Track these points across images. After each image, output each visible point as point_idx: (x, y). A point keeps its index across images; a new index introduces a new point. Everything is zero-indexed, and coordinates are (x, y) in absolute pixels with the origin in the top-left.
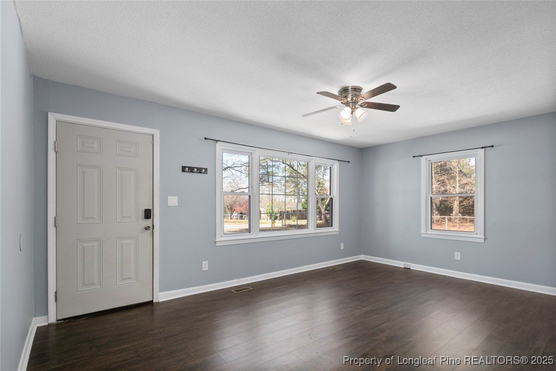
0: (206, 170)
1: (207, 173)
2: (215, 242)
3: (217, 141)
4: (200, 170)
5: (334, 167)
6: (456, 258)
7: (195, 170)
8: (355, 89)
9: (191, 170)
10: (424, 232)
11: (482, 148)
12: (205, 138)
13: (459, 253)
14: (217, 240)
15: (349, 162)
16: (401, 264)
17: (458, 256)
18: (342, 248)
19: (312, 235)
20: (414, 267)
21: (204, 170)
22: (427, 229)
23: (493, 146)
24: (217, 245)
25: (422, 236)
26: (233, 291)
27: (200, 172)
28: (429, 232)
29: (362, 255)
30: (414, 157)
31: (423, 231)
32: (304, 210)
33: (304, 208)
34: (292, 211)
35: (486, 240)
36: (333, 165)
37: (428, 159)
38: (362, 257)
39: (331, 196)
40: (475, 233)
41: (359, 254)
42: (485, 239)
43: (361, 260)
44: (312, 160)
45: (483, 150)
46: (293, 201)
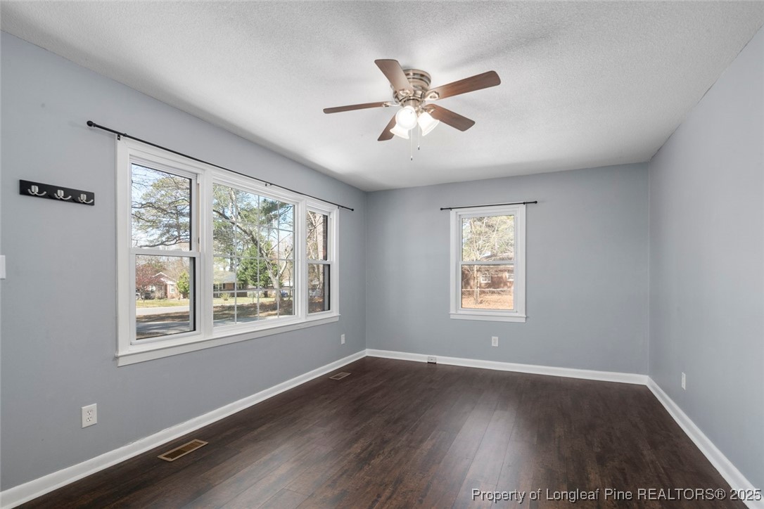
0: (90, 196)
1: (92, 204)
2: (117, 358)
3: (119, 134)
4: (73, 196)
5: (331, 216)
6: (493, 345)
7: (61, 193)
8: (422, 75)
9: (48, 192)
10: (454, 312)
11: (524, 203)
12: (90, 124)
13: (497, 338)
14: (120, 354)
15: (353, 210)
16: (423, 358)
17: (495, 341)
18: (343, 341)
19: (303, 326)
20: (442, 360)
21: (83, 197)
22: (457, 309)
23: (536, 202)
24: (120, 365)
25: (452, 317)
26: (161, 457)
27: (75, 200)
28: (460, 312)
29: (367, 350)
30: (442, 209)
31: (452, 311)
32: (240, 282)
33: (240, 280)
34: (220, 285)
35: (528, 319)
36: (330, 213)
37: (459, 213)
38: (368, 353)
39: (327, 262)
40: (515, 311)
41: (363, 347)
42: (526, 318)
43: (367, 357)
44: (301, 200)
45: (525, 205)
46: (222, 269)
